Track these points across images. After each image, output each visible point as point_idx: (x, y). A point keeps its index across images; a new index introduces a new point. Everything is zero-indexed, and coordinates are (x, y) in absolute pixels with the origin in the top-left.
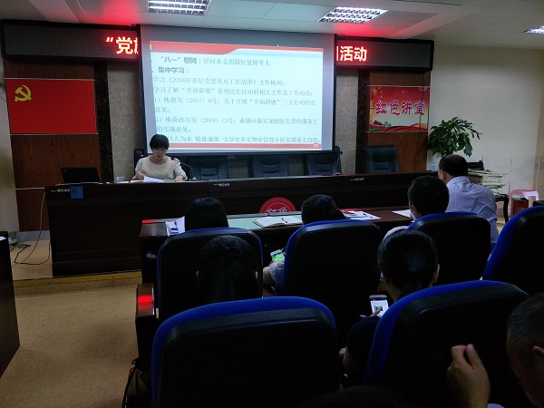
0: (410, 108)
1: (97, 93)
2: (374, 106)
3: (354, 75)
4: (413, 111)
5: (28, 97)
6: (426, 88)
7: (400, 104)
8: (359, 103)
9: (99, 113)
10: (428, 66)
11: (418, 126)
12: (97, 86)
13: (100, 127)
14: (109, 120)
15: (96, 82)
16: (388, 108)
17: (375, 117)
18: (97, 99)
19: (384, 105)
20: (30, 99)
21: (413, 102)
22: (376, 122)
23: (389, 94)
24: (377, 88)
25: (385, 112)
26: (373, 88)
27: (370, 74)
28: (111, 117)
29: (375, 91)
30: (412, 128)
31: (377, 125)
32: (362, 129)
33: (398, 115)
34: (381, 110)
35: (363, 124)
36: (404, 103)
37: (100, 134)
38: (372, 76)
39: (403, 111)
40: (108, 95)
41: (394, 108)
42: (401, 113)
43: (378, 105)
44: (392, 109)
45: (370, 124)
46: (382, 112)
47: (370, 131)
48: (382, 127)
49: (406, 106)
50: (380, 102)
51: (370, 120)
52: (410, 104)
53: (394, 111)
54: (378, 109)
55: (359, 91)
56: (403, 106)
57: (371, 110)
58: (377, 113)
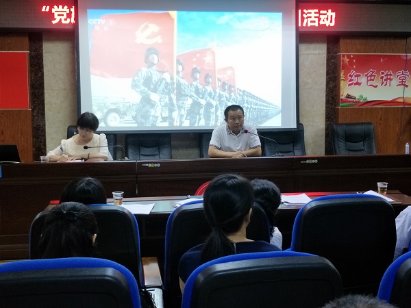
0: (391, 79)
1: (31, 65)
2: (345, 74)
3: (322, 42)
4: (395, 82)
6: (409, 56)
7: (377, 73)
8: (328, 74)
9: (32, 86)
12: (31, 57)
13: (33, 102)
14: (43, 94)
15: (30, 54)
16: (363, 80)
17: (346, 90)
18: (31, 72)
19: (358, 76)
21: (394, 72)
22: (348, 96)
23: (363, 64)
24: (349, 57)
25: (359, 84)
26: (345, 57)
27: (341, 40)
28: (45, 91)
29: (347, 60)
30: (393, 102)
31: (349, 100)
32: (332, 104)
33: (376, 87)
34: (355, 82)
35: (333, 98)
36: (383, 73)
37: (33, 111)
38: (343, 43)
39: (383, 83)
40: (43, 67)
41: (371, 80)
42: (379, 85)
43: (351, 76)
44: (368, 81)
45: (341, 97)
46: (355, 84)
47: (341, 105)
48: (356, 102)
49: (385, 78)
50: (353, 72)
51: (341, 93)
52: (391, 75)
53: (370, 82)
54: (351, 80)
55: (328, 60)
56: (382, 78)
57: (342, 83)
58: (350, 85)
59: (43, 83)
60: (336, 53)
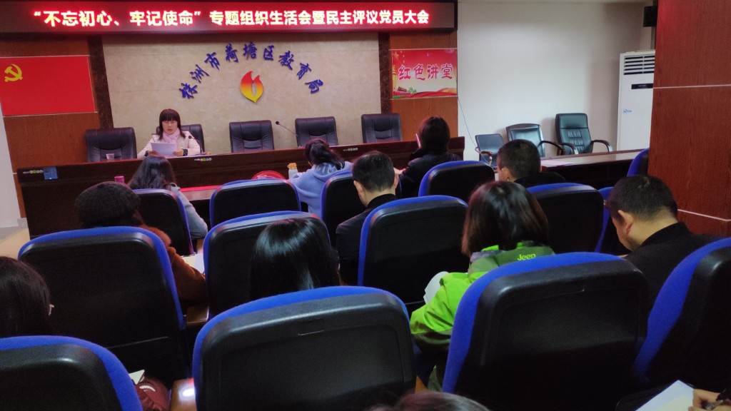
0: (436, 72)
1: (93, 69)
2: (397, 71)
3: (373, 39)
4: (440, 74)
5: (19, 76)
6: (452, 50)
7: (425, 66)
8: (381, 69)
9: (97, 89)
10: (452, 26)
11: (445, 91)
12: (93, 61)
13: (99, 105)
14: (108, 97)
15: (91, 58)
16: (412, 73)
17: (398, 83)
18: (94, 75)
19: (407, 70)
20: (21, 78)
21: (440, 65)
22: (400, 89)
23: (412, 58)
24: (398, 52)
25: (409, 77)
26: (395, 53)
27: (391, 37)
28: (111, 94)
29: (397, 55)
30: (440, 93)
31: (401, 92)
32: (386, 97)
33: (423, 79)
34: (405, 75)
35: (387, 92)
36: (429, 67)
37: (100, 113)
38: (392, 40)
39: (429, 76)
40: (105, 70)
41: (419, 73)
42: (426, 77)
43: (401, 70)
44: (416, 74)
45: (394, 90)
46: (405, 78)
47: (394, 98)
48: (407, 94)
49: (431, 71)
50: (403, 67)
51: (394, 87)
52: (436, 68)
53: (419, 76)
54: (402, 74)
55: (380, 56)
56: (429, 71)
57: (394, 76)
58: (401, 78)
59: (107, 86)
60: (387, 49)
